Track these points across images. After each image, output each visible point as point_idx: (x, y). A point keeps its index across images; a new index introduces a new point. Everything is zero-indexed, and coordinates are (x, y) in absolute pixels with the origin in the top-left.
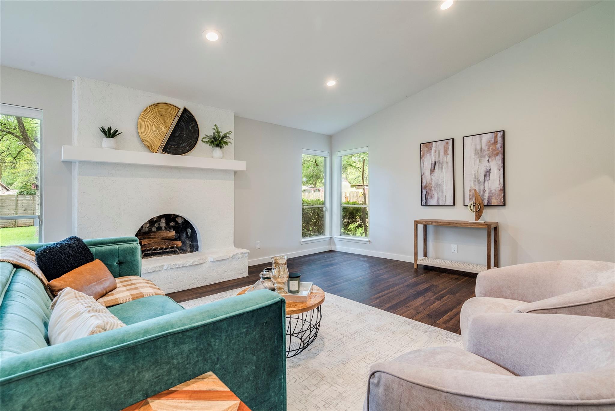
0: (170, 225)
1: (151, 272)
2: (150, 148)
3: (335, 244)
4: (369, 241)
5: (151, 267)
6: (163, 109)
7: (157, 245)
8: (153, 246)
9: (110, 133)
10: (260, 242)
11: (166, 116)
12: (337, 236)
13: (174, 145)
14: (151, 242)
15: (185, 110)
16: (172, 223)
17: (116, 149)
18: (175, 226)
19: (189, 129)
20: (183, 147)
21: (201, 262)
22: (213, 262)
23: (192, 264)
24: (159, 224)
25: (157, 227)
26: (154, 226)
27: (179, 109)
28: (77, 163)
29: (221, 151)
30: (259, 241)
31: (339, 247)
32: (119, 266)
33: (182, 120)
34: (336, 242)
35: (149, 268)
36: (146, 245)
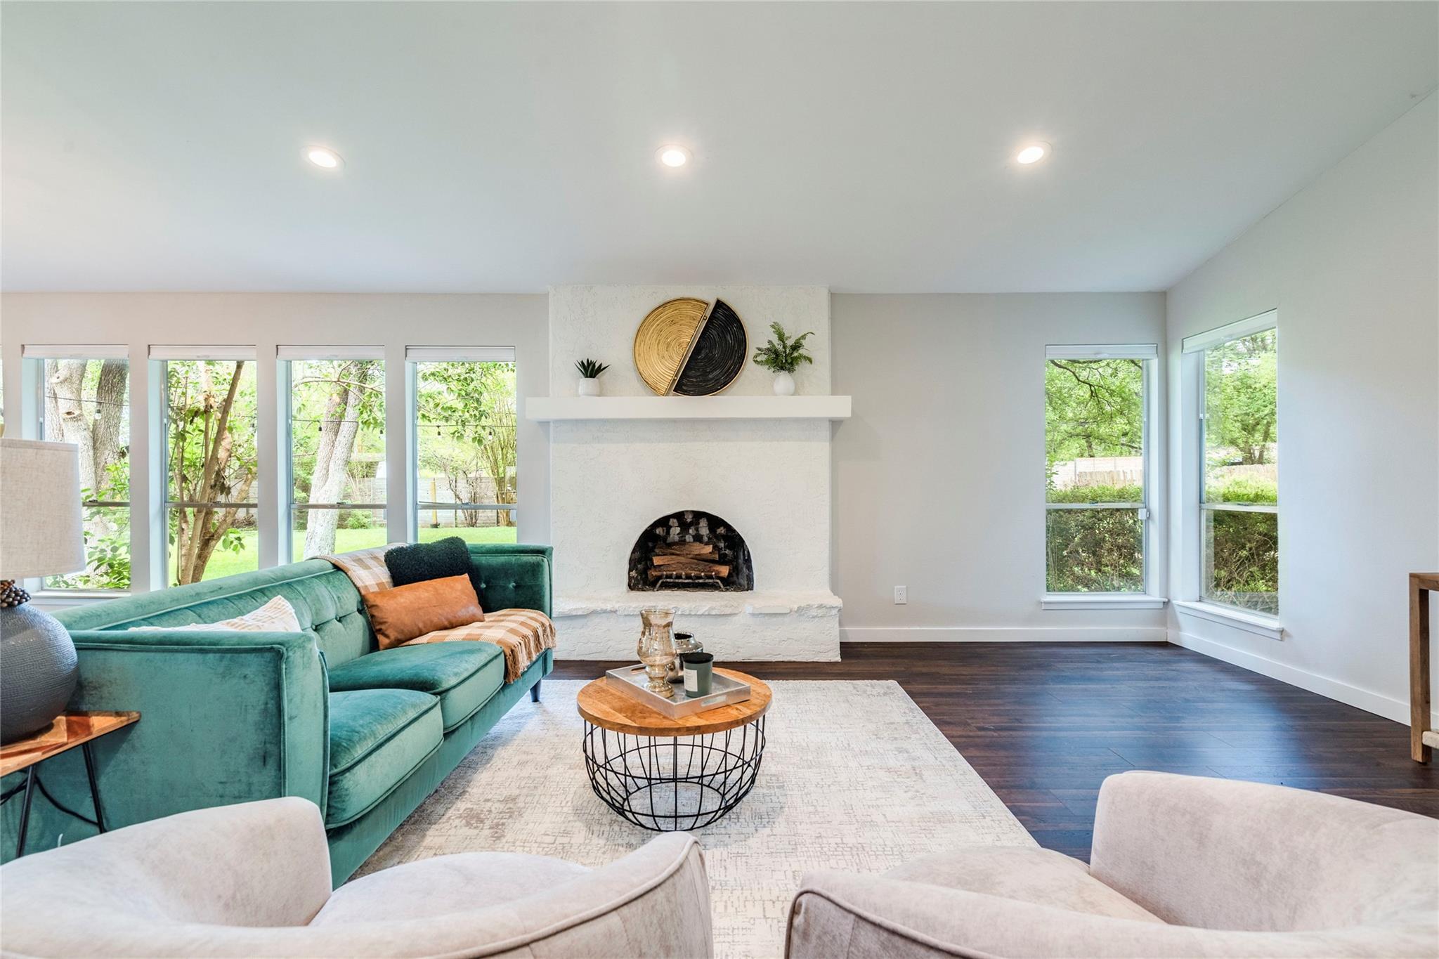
0: (718, 533)
1: (633, 615)
2: (654, 390)
3: (1177, 626)
4: (1282, 632)
5: (634, 606)
6: (677, 311)
7: (682, 569)
8: (674, 571)
9: (591, 370)
10: (907, 587)
11: (682, 322)
12: (1184, 601)
13: (696, 377)
14: (673, 562)
15: (720, 304)
16: (722, 528)
17: (599, 396)
18: (727, 535)
19: (726, 340)
20: (712, 379)
21: (728, 611)
22: (753, 615)
23: (706, 613)
24: (697, 530)
25: (694, 534)
26: (688, 533)
27: (707, 304)
28: (552, 424)
29: (790, 378)
30: (905, 587)
31: (1190, 638)
32: (516, 591)
33: (713, 325)
34: (1181, 618)
35: (630, 607)
36: (662, 567)
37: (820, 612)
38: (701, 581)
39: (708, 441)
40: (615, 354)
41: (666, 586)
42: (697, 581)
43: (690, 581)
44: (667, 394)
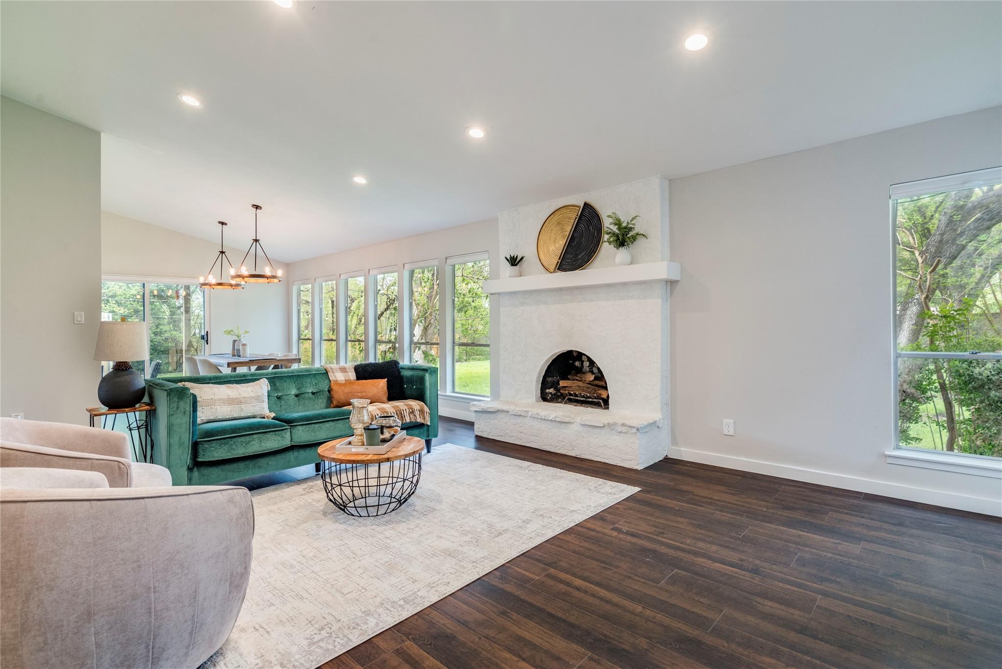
14: (574, 385)
37: (624, 429)
38: (590, 400)
39: (580, 302)
40: (527, 249)
41: (570, 401)
42: (588, 400)
43: (584, 399)
44: (554, 272)
